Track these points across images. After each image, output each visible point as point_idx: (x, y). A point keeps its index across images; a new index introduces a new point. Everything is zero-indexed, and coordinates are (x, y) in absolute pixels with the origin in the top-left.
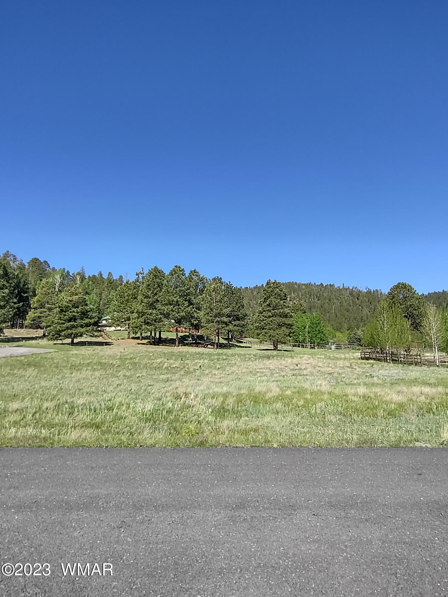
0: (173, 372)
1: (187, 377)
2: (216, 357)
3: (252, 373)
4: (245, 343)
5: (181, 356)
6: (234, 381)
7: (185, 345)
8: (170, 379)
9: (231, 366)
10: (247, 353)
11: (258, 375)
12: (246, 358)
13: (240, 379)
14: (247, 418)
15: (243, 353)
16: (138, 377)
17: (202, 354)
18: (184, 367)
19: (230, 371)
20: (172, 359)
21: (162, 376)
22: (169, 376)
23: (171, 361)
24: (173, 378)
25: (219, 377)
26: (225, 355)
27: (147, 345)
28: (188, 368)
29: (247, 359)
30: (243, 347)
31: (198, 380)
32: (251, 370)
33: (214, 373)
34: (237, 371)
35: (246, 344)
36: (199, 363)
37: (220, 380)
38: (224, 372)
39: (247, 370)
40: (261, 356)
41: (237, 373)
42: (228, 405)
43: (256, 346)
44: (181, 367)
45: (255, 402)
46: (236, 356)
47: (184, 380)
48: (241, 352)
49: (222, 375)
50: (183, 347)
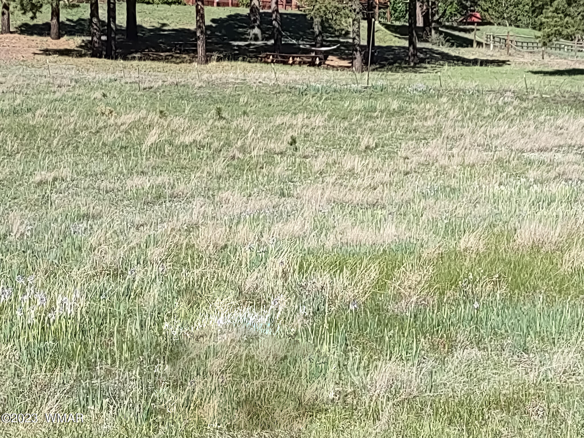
0: (184, 163)
1: (239, 184)
2: (359, 104)
3: (504, 169)
4: (479, 44)
5: (215, 102)
6: (432, 201)
7: (235, 58)
8: (168, 192)
9: (418, 139)
10: (488, 86)
11: (532, 174)
12: (484, 106)
13: (453, 190)
14: (475, 353)
15: (471, 85)
16: (40, 183)
17: (303, 93)
18: (228, 144)
19: (415, 159)
20: (178, 111)
21: (137, 181)
22: (164, 178)
23: (177, 122)
24: (181, 187)
25: (366, 183)
26: (398, 94)
27: (81, 55)
28: (243, 149)
29: (487, 112)
30: (475, 62)
31: (283, 195)
32: (503, 153)
33: (349, 167)
34: (444, 161)
35: (483, 49)
36: (291, 126)
37: (371, 197)
38: (389, 166)
39: (486, 156)
40: (545, 100)
41: (444, 167)
42: (398, 297)
43: (528, 58)
44: (216, 144)
45: (515, 286)
46: (444, 99)
47: (225, 195)
48: (461, 84)
49: (378, 176)
50: (225, 63)
